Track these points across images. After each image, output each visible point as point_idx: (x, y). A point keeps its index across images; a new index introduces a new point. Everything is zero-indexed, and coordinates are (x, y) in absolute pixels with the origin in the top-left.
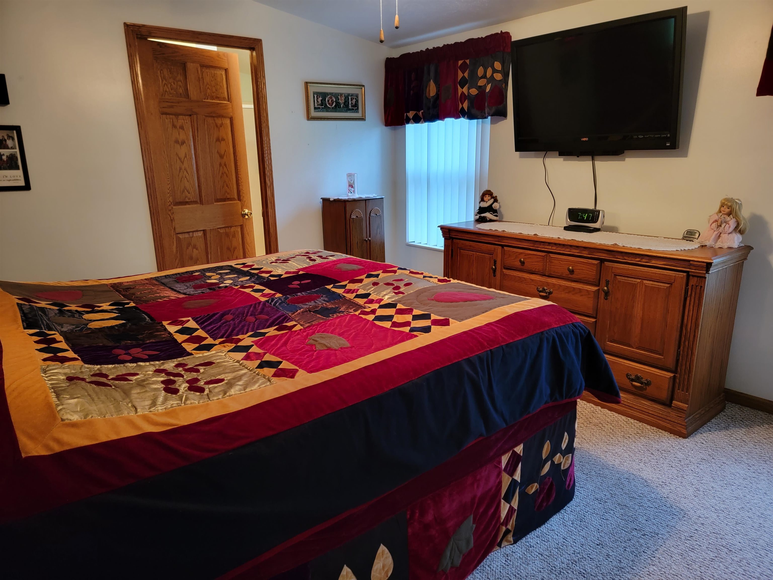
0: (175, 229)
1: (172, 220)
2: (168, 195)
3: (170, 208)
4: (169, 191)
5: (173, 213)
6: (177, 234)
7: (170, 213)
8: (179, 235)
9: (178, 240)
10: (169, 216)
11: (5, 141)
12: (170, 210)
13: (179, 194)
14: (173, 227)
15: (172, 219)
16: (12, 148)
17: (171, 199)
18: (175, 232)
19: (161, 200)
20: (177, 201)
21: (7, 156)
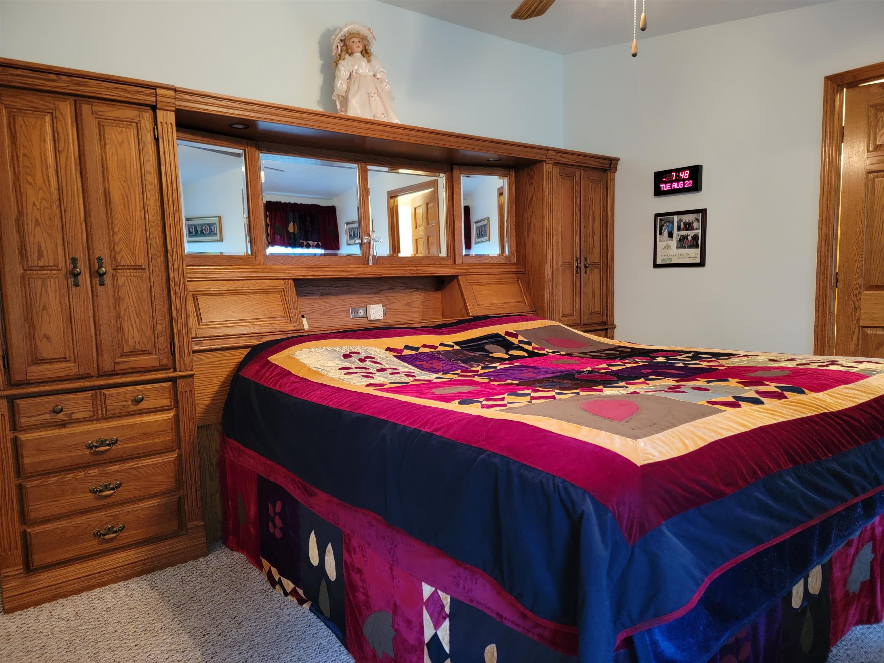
0: (858, 320)
1: (856, 309)
2: (857, 275)
3: (856, 292)
4: (858, 271)
5: (860, 299)
6: (862, 327)
7: (854, 299)
8: (866, 329)
9: (865, 335)
10: (852, 303)
11: (693, 223)
12: (856, 295)
13: (877, 275)
14: (856, 318)
15: (857, 306)
16: (697, 229)
17: (861, 281)
18: (859, 324)
19: (844, 281)
20: (872, 284)
21: (692, 237)
